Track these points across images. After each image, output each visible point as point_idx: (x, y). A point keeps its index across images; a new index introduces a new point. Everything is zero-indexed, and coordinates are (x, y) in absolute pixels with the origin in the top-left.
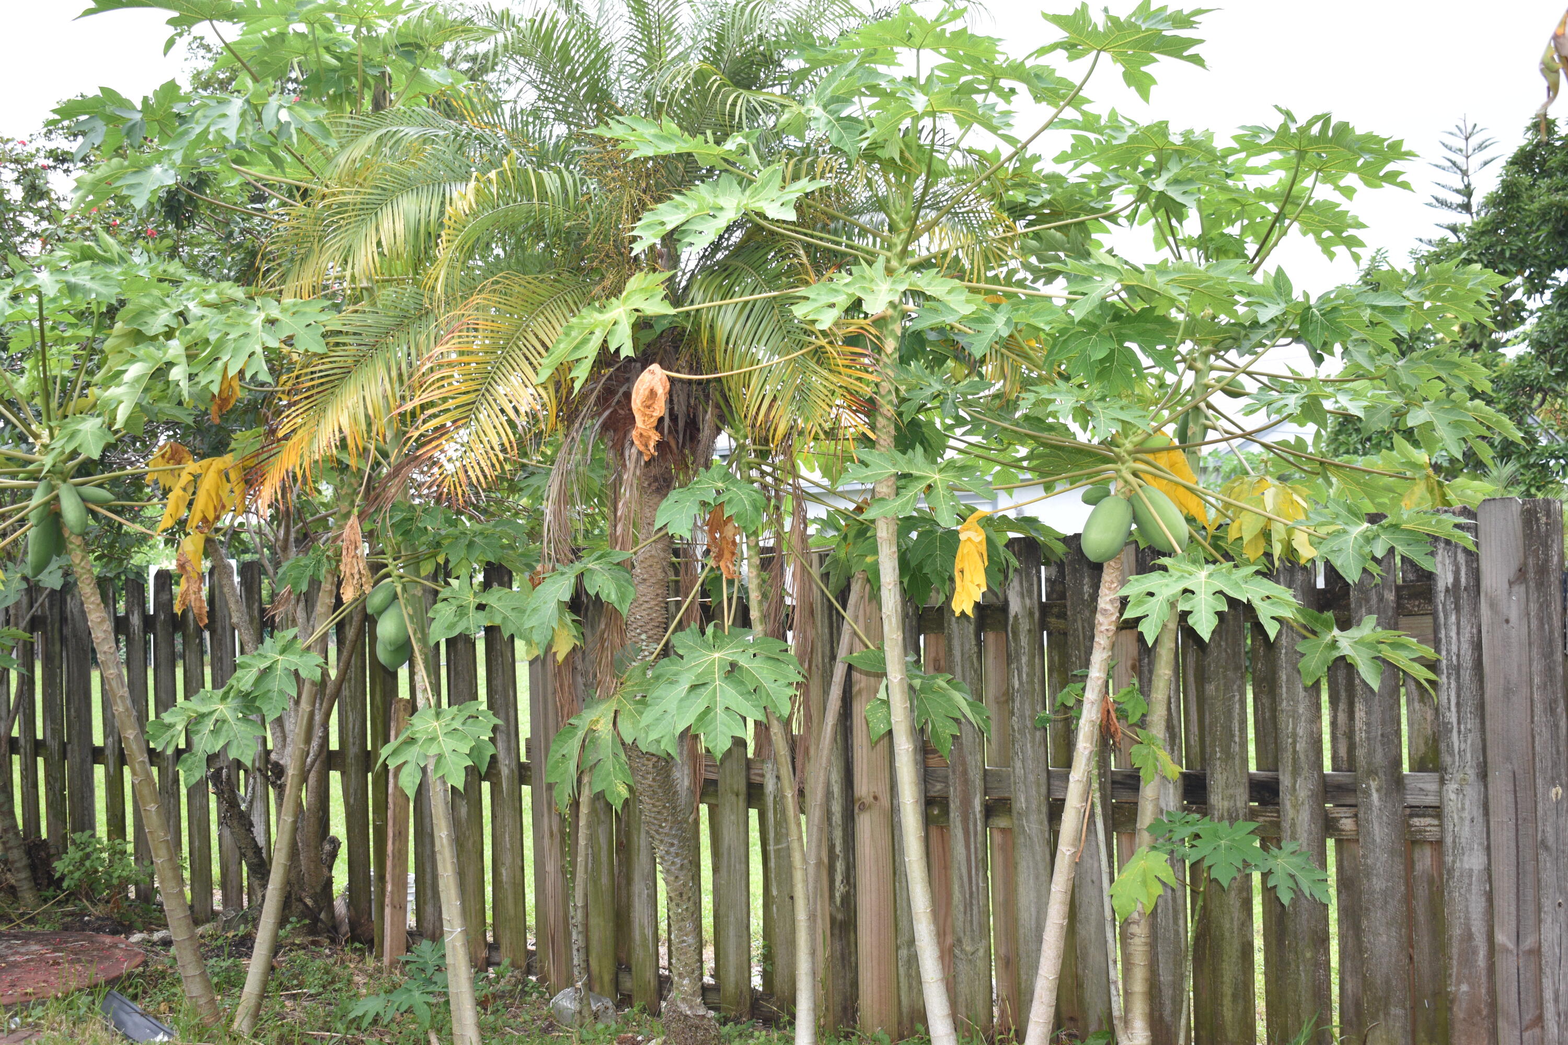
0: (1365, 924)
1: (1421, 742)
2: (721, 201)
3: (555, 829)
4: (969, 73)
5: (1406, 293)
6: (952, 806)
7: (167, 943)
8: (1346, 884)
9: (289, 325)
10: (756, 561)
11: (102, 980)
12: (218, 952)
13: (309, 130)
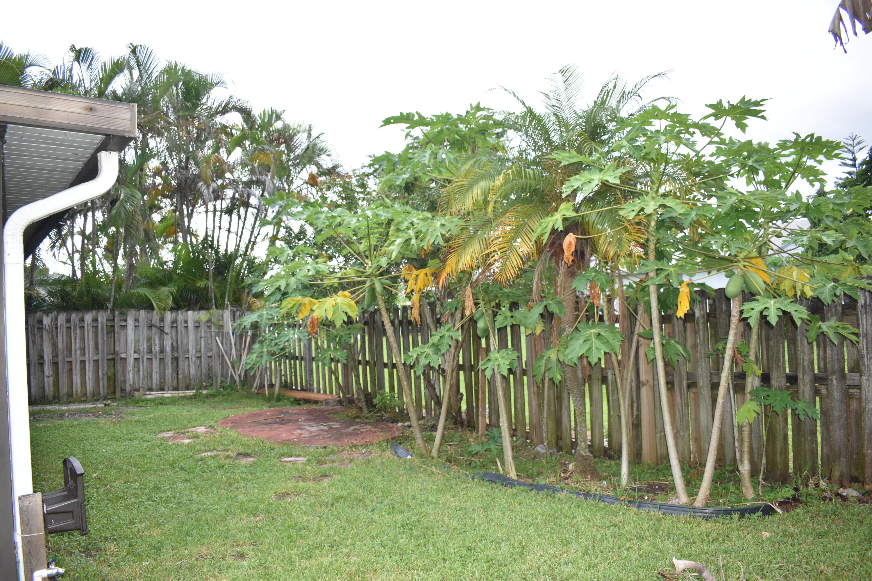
0: (831, 428)
1: (852, 362)
2: (593, 177)
3: (535, 391)
4: (678, 127)
5: (845, 198)
6: (675, 384)
7: (410, 426)
8: (824, 413)
9: (449, 226)
10: (606, 300)
11: (390, 438)
12: (425, 430)
13: (452, 161)
